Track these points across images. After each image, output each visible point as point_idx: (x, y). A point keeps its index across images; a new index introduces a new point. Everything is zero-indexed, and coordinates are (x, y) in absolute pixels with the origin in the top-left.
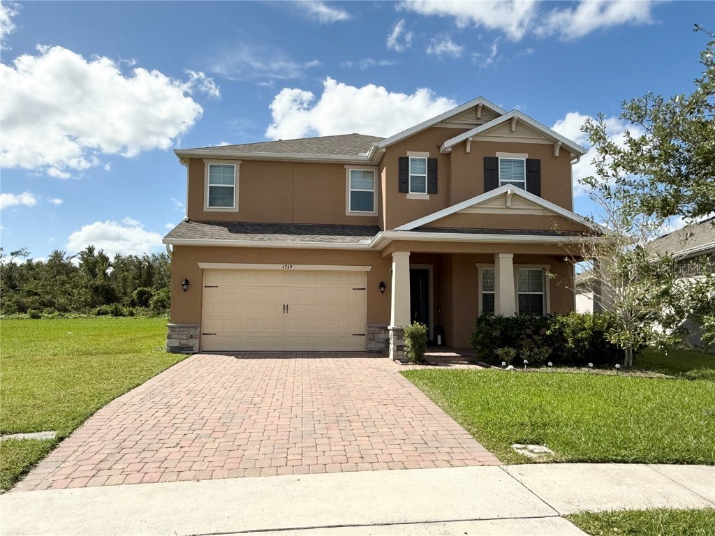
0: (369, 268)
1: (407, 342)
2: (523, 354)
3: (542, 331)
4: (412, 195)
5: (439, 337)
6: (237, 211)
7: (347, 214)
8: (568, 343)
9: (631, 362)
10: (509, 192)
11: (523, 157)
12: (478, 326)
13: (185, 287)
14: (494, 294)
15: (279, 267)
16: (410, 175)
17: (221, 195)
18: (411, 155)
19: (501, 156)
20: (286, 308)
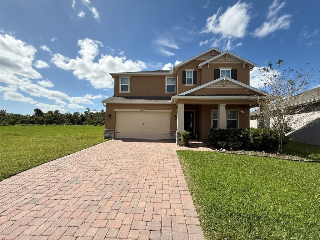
0: (171, 111)
1: (182, 138)
2: (229, 144)
3: (238, 135)
4: (187, 85)
5: (197, 135)
6: (129, 93)
7: (165, 93)
8: (250, 141)
9: (281, 150)
10: (225, 79)
11: (230, 69)
12: (210, 132)
13: (109, 117)
14: (217, 120)
15: (140, 110)
16: (186, 77)
17: (125, 88)
18: (187, 70)
19: (221, 69)
20: (143, 124)
